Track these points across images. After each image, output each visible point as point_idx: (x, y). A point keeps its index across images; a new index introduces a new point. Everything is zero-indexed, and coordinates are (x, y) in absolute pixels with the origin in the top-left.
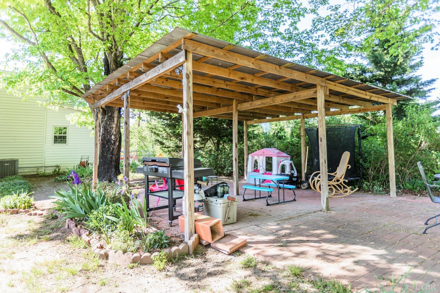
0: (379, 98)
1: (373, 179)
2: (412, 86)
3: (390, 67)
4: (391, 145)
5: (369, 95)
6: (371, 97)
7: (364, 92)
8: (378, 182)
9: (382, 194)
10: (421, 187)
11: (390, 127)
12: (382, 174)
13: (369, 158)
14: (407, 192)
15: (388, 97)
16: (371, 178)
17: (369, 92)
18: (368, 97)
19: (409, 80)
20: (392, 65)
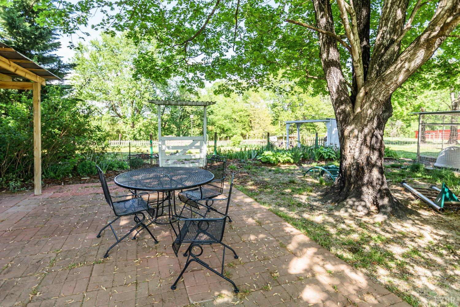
0: (26, 73)
1: (7, 172)
2: (53, 65)
3: (30, 38)
4: (38, 134)
5: (14, 67)
6: (16, 70)
7: (7, 61)
8: (13, 174)
9: (21, 191)
10: (63, 174)
11: (38, 111)
12: (19, 163)
13: (4, 148)
14: (49, 182)
15: (37, 74)
16: (4, 171)
17: (14, 62)
18: (12, 70)
19: (49, 58)
20: (33, 37)
